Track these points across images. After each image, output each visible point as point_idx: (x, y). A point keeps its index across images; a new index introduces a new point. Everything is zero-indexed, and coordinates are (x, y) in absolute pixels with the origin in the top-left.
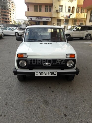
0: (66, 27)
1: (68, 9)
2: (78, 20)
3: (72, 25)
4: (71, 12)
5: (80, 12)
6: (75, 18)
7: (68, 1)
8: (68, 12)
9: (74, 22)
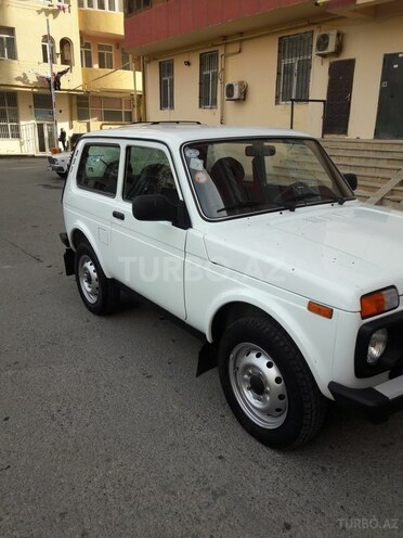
0: (45, 127)
1: (44, 47)
2: (94, 97)
3: (71, 120)
4: (59, 60)
5: (96, 66)
6: (81, 88)
7: (39, 12)
8: (45, 60)
9: (79, 105)
